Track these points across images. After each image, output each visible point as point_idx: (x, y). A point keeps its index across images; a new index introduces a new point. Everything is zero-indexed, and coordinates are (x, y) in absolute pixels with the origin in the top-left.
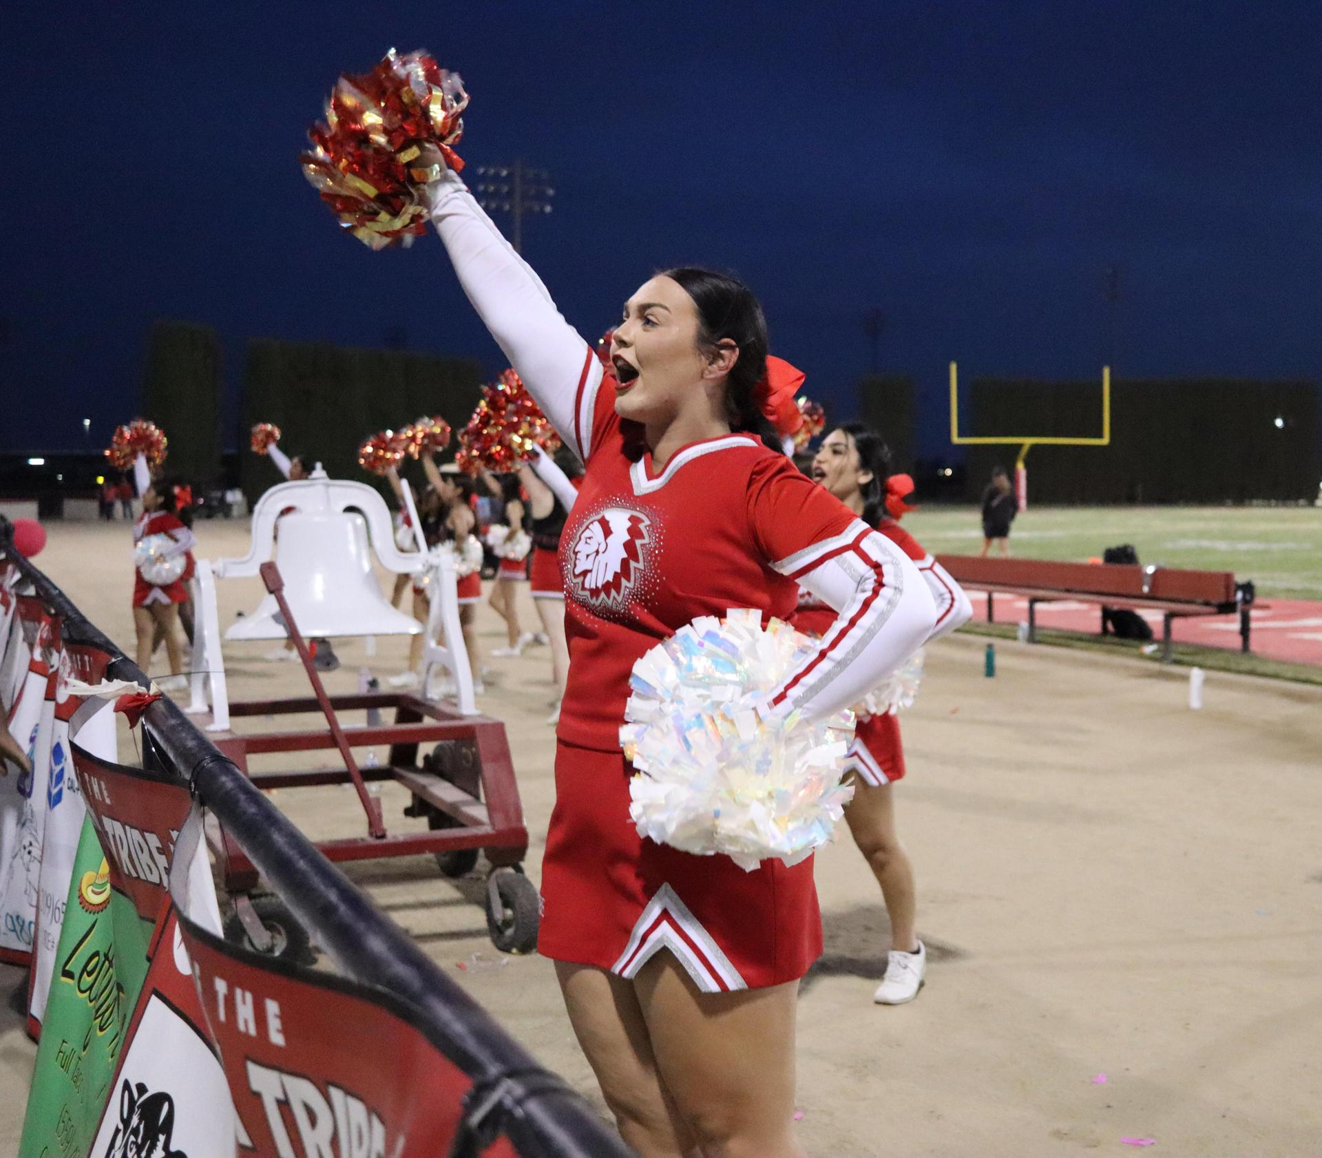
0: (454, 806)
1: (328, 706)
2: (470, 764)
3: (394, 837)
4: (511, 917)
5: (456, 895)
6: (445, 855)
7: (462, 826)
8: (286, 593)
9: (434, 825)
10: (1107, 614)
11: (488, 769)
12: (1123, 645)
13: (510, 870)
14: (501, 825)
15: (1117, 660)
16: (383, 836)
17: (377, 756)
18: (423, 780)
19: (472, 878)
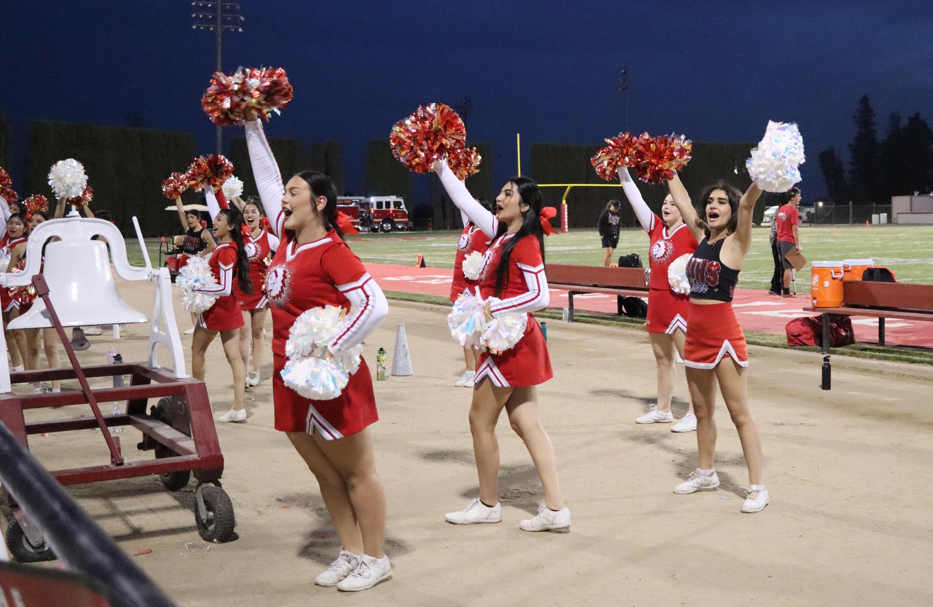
0: (171, 441)
1: (81, 374)
2: (183, 412)
3: (130, 464)
4: (213, 517)
5: (176, 503)
6: (166, 476)
7: (178, 455)
8: (51, 296)
9: (158, 456)
10: (621, 301)
11: (195, 415)
12: (632, 322)
13: (212, 485)
14: (205, 454)
15: (629, 331)
16: (122, 464)
17: (120, 408)
18: (150, 424)
19: (186, 491)
